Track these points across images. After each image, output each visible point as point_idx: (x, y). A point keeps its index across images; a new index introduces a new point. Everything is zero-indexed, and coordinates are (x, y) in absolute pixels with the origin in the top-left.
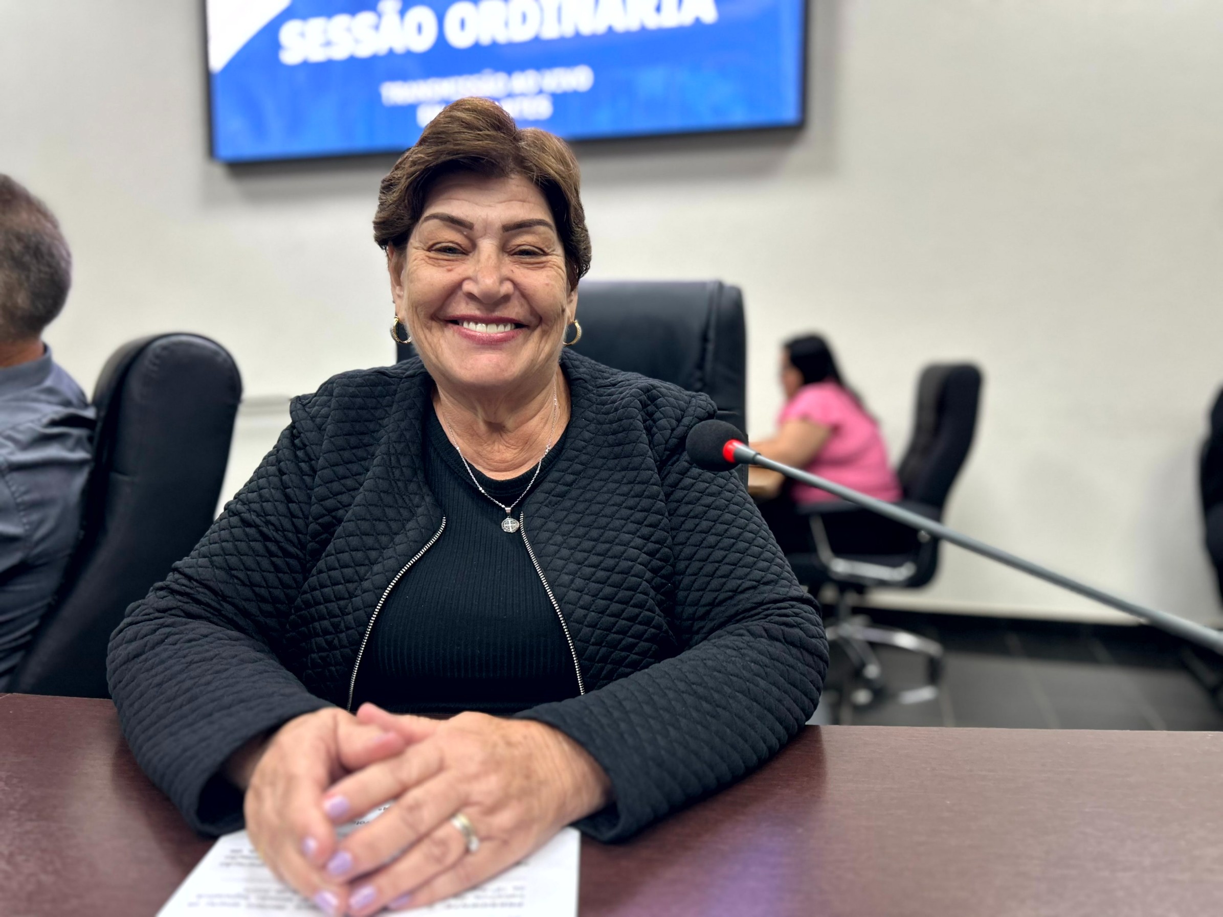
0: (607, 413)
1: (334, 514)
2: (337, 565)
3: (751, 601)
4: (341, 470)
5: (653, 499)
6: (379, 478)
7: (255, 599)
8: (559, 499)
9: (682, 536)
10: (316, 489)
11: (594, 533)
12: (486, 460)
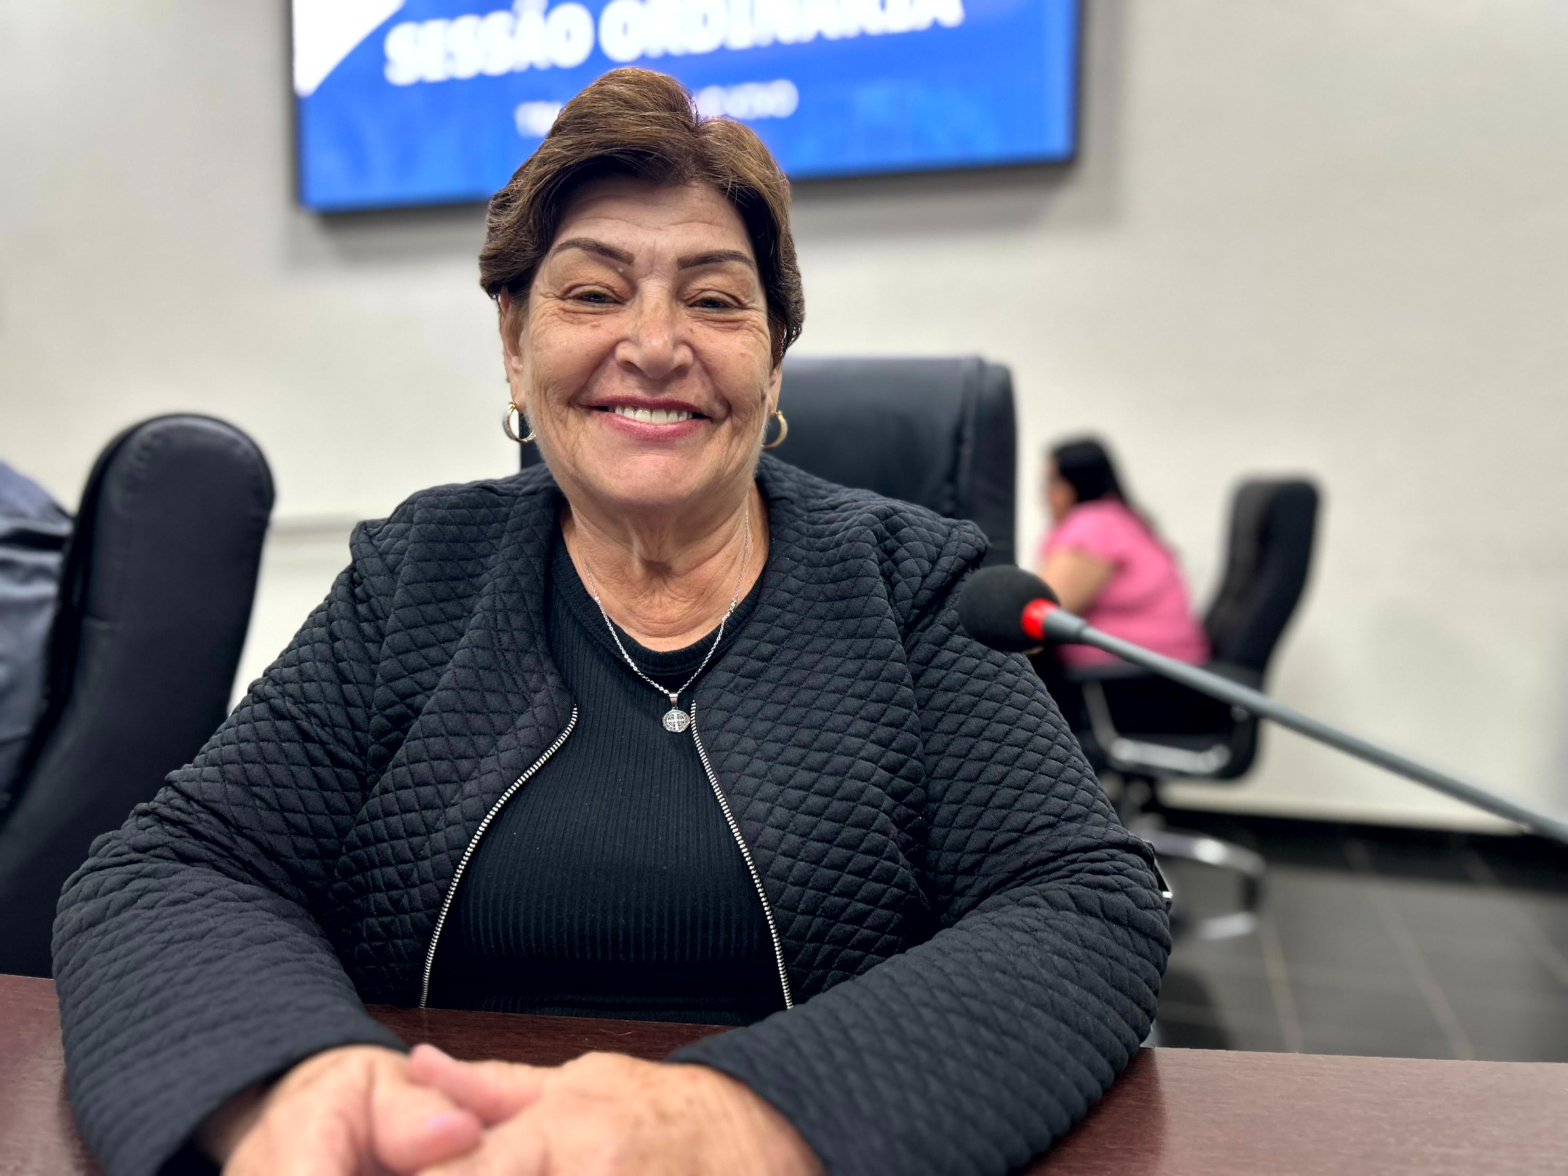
0: (824, 550)
1: (408, 701)
2: (410, 782)
3: (1045, 848)
4: (421, 634)
5: (896, 683)
6: (477, 647)
7: (286, 831)
8: (750, 681)
9: (937, 742)
10: (383, 664)
11: (805, 735)
12: (641, 619)
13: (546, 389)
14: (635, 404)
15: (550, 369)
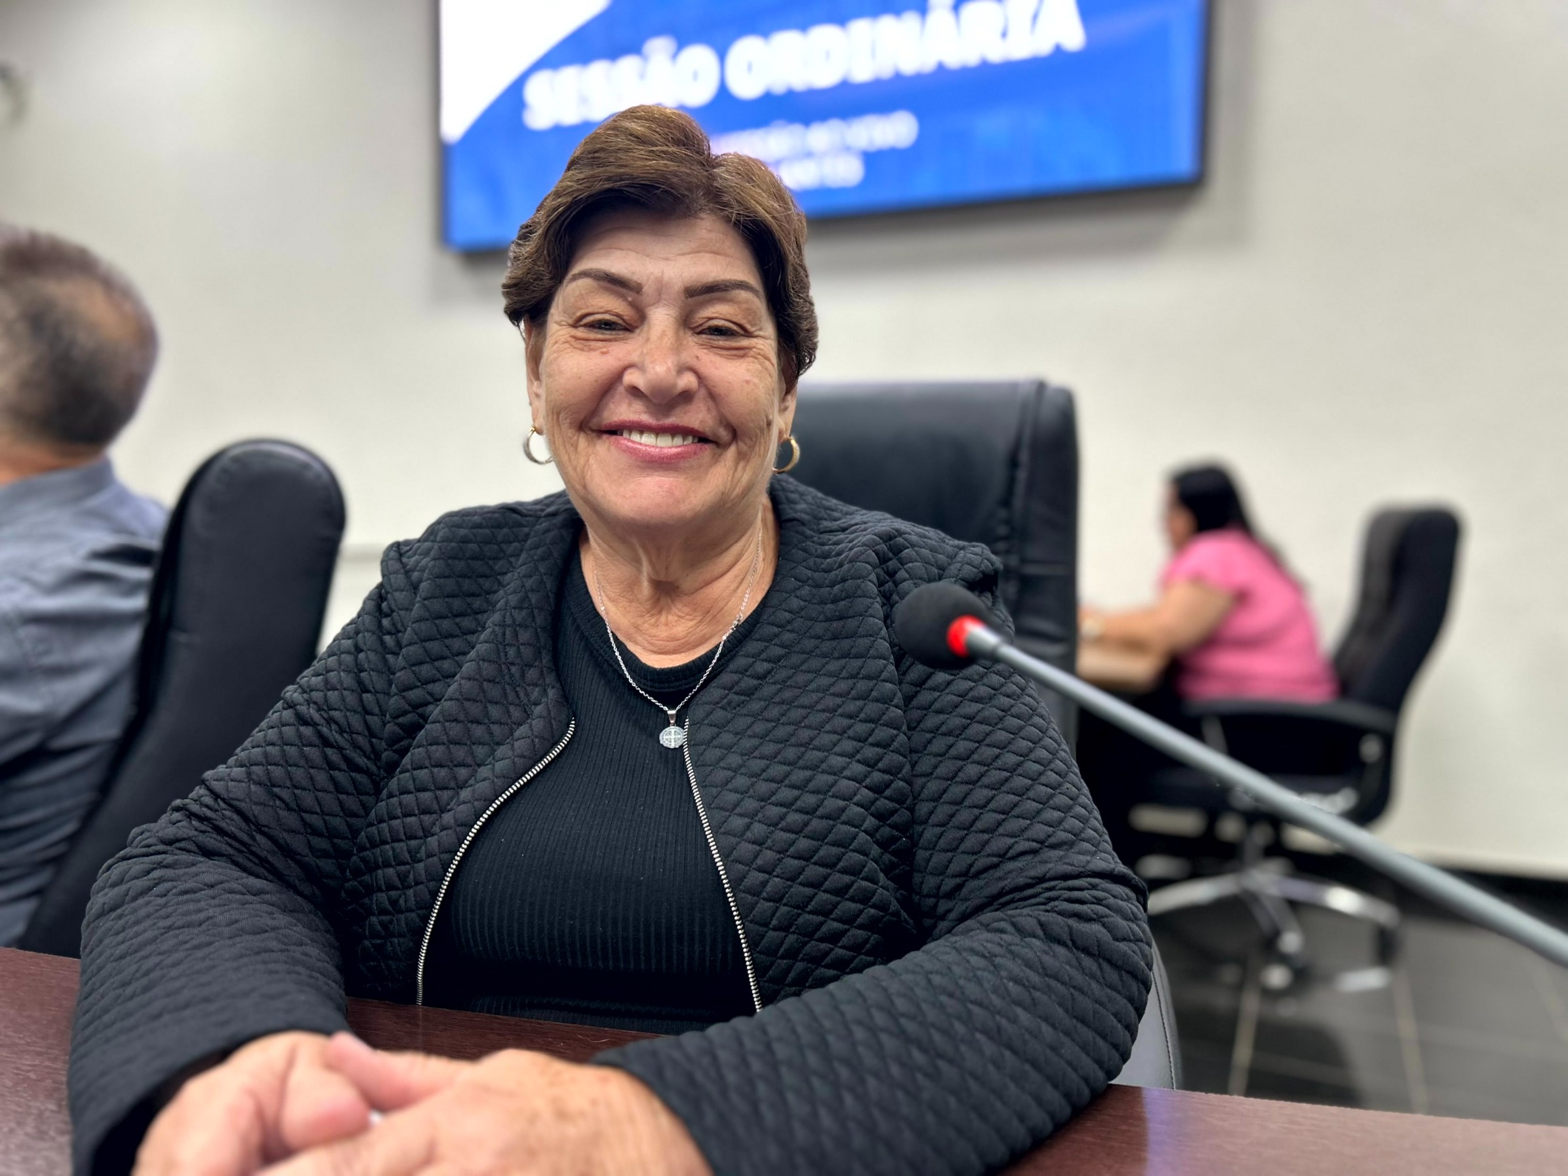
0: (828, 571)
1: (420, 710)
2: (411, 787)
3: (1024, 874)
4: (435, 647)
5: (885, 703)
6: (484, 660)
7: (302, 830)
8: (743, 698)
9: (925, 764)
10: (398, 674)
11: (791, 753)
12: (647, 637)
13: (558, 414)
14: (642, 429)
15: (562, 394)
